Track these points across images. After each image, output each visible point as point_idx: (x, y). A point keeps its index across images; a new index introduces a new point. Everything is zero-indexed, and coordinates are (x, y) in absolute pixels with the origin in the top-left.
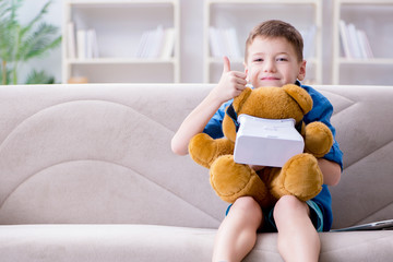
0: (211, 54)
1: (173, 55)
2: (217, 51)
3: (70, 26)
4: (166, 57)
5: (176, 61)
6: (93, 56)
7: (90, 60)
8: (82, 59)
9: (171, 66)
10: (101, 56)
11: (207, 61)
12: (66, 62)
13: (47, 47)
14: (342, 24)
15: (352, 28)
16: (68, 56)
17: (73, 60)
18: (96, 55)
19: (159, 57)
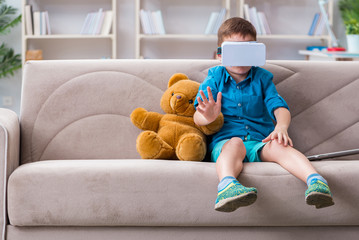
0: (141, 32)
1: (111, 32)
2: (147, 29)
3: (28, 8)
4: (105, 34)
5: (113, 36)
6: (47, 33)
7: (44, 36)
8: (37, 35)
9: (110, 40)
10: (52, 33)
11: (138, 37)
12: (24, 38)
13: (8, 25)
14: (246, 7)
15: (254, 10)
16: (26, 33)
17: (30, 36)
18: (49, 32)
19: (100, 33)
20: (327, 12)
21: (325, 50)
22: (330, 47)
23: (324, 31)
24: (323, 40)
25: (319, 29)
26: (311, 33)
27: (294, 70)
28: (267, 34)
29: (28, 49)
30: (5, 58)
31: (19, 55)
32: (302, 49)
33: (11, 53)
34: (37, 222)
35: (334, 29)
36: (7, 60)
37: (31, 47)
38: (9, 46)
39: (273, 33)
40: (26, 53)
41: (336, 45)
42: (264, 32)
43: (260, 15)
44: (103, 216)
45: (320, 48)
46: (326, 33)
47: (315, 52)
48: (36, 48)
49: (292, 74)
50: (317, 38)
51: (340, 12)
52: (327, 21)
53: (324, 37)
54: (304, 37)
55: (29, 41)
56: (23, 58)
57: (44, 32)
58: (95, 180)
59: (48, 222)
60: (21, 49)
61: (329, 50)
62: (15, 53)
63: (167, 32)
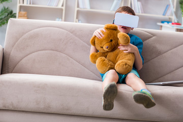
0: (78, 7)
1: (62, 6)
2: (81, 6)
4: (60, 6)
5: (64, 8)
7: (29, 5)
8: (25, 4)
9: (62, 10)
10: (33, 4)
11: (76, 9)
12: (18, 5)
16: (20, 3)
17: (22, 4)
18: (31, 3)
19: (57, 6)
20: (173, 4)
21: (170, 24)
22: (173, 22)
23: (171, 14)
24: (170, 18)
25: (169, 13)
26: (164, 14)
27: (154, 35)
28: (142, 13)
29: (20, 10)
30: (8, 15)
31: (15, 14)
32: (159, 22)
33: (11, 12)
34: (5, 107)
35: (176, 13)
36: (9, 15)
37: (22, 10)
38: (11, 9)
39: (145, 13)
40: (19, 13)
41: (176, 21)
42: (140, 12)
43: (139, 3)
44: (42, 107)
45: (168, 22)
46: (172, 15)
47: (165, 24)
48: (24, 11)
49: (152, 37)
50: (167, 17)
51: (179, 5)
52: (173, 9)
53: (170, 17)
54: (160, 16)
55: (21, 7)
56: (17, 15)
57: (29, 3)
58: (39, 87)
59: (11, 108)
60: (16, 11)
61: (173, 24)
62: (14, 12)
63: (91, 8)
